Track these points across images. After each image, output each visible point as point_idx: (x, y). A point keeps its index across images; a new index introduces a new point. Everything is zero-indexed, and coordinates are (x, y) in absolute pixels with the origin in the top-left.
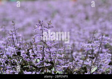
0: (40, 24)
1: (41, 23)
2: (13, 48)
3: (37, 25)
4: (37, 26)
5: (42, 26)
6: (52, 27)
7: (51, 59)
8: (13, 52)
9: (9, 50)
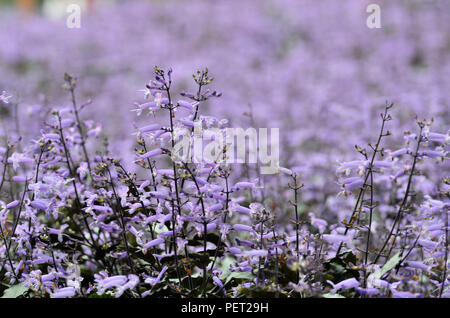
0: (160, 84)
1: (167, 81)
2: (60, 182)
3: (148, 87)
4: (148, 92)
5: (168, 89)
6: (214, 94)
7: (205, 224)
8: (63, 199)
9: (41, 189)
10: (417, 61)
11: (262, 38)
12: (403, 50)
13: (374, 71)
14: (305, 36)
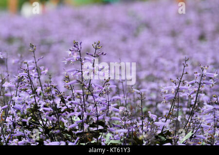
0: (76, 49)
1: (79, 47)
2: (28, 96)
3: (70, 50)
4: (70, 52)
5: (80, 51)
6: (103, 54)
7: (98, 117)
8: (29, 105)
9: (19, 100)
10: (202, 37)
11: (126, 26)
12: (195, 32)
13: (181, 42)
14: (147, 25)
